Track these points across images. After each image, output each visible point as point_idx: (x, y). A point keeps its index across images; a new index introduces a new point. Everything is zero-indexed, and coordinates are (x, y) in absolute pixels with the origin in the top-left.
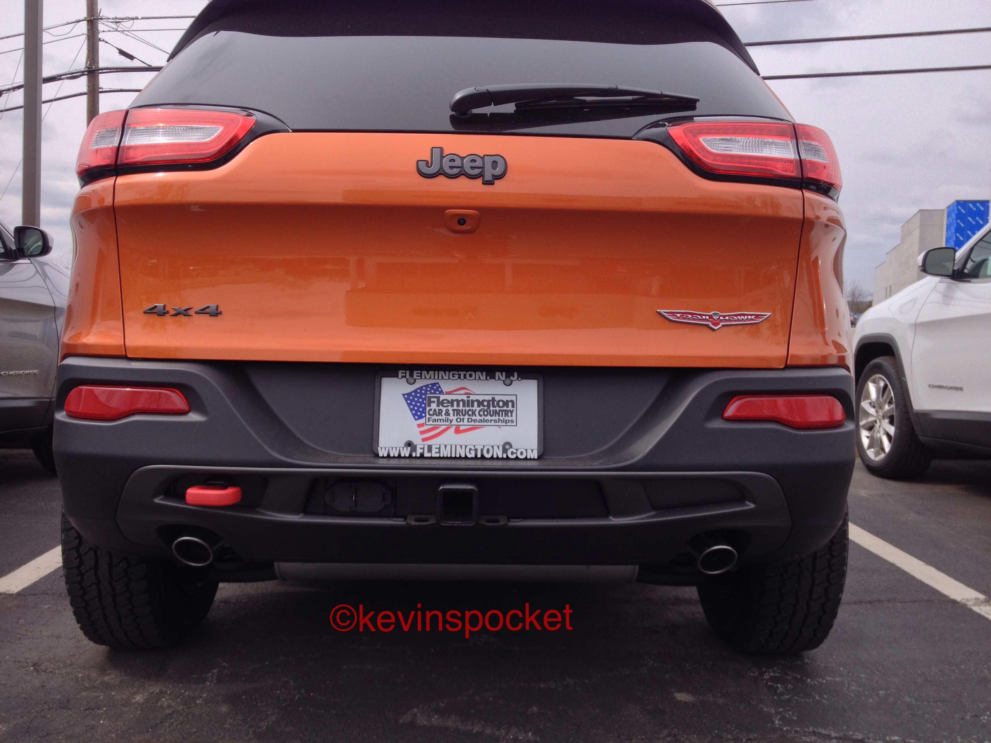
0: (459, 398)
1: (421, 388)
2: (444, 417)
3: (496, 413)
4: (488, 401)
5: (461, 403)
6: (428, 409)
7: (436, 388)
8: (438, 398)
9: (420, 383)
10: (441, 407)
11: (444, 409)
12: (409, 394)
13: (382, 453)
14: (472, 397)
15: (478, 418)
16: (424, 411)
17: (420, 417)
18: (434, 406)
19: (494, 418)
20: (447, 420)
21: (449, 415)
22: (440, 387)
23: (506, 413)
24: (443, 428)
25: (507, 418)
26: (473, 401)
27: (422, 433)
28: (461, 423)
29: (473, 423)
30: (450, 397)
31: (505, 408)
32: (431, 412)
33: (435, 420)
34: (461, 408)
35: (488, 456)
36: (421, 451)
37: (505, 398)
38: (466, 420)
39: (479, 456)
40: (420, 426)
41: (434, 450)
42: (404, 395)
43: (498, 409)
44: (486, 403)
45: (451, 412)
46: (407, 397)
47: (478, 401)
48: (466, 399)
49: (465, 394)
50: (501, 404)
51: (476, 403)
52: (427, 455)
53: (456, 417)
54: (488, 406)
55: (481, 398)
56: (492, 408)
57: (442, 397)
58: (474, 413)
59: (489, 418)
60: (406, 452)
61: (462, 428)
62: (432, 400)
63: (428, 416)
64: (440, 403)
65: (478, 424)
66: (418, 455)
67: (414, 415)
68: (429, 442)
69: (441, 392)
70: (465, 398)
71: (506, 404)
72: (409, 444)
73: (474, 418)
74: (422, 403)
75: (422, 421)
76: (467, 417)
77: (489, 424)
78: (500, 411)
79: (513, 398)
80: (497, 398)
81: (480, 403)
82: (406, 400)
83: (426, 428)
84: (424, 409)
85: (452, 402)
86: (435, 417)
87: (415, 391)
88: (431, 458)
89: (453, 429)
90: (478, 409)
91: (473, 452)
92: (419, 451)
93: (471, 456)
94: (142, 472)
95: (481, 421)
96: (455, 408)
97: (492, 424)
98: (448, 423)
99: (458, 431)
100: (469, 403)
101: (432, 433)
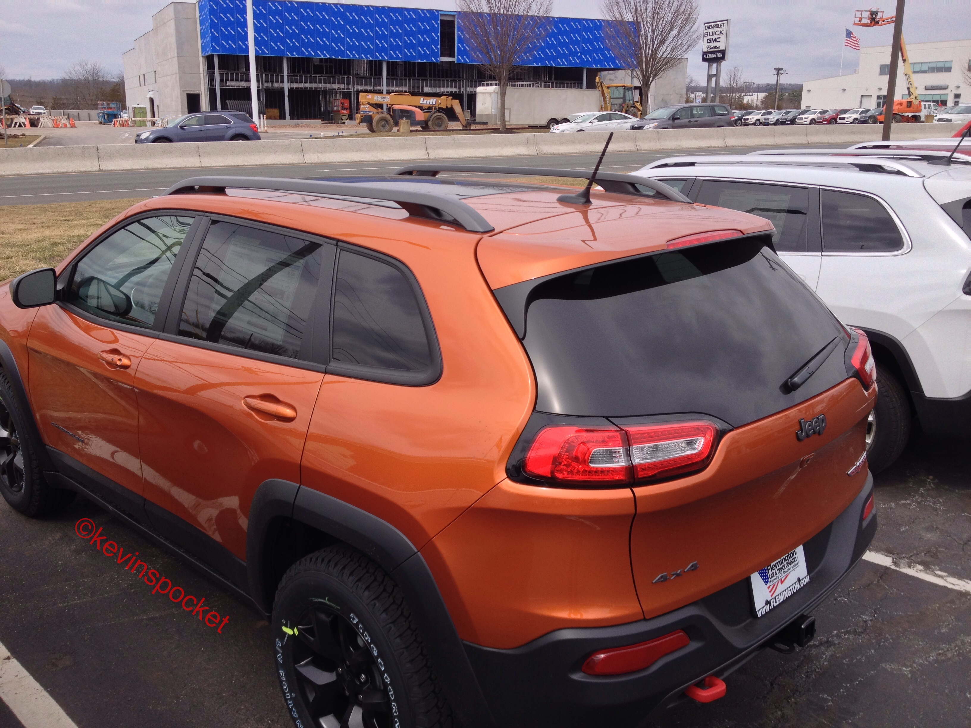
2: (775, 577)
3: (791, 562)
5: (779, 563)
6: (769, 575)
10: (773, 571)
13: (759, 614)
16: (767, 578)
17: (768, 582)
18: (770, 571)
19: (792, 565)
20: (777, 578)
21: (776, 574)
23: (795, 559)
24: (776, 583)
25: (795, 564)
26: (782, 560)
27: (770, 592)
28: (782, 576)
29: (785, 574)
31: (793, 557)
32: (770, 577)
33: (773, 581)
34: (780, 567)
35: (795, 591)
38: (783, 573)
39: (792, 593)
40: (769, 588)
41: (777, 600)
44: (787, 558)
45: (777, 572)
47: (784, 558)
50: (791, 555)
52: (775, 604)
53: (779, 574)
54: (788, 560)
56: (789, 560)
58: (784, 567)
59: (790, 566)
60: (768, 608)
61: (783, 579)
63: (770, 580)
64: (771, 569)
65: (787, 573)
66: (772, 607)
67: (765, 583)
68: (774, 596)
72: (767, 603)
73: (785, 570)
74: (766, 573)
75: (768, 584)
76: (783, 571)
77: (791, 570)
78: (792, 559)
82: (760, 574)
83: (771, 587)
84: (767, 575)
85: (775, 566)
86: (773, 579)
88: (777, 606)
89: (780, 582)
90: (785, 563)
91: (790, 592)
92: (772, 604)
93: (790, 595)
94: (671, 695)
95: (788, 571)
96: (778, 568)
97: (792, 569)
98: (777, 580)
99: (782, 582)
100: (781, 562)
101: (774, 591)
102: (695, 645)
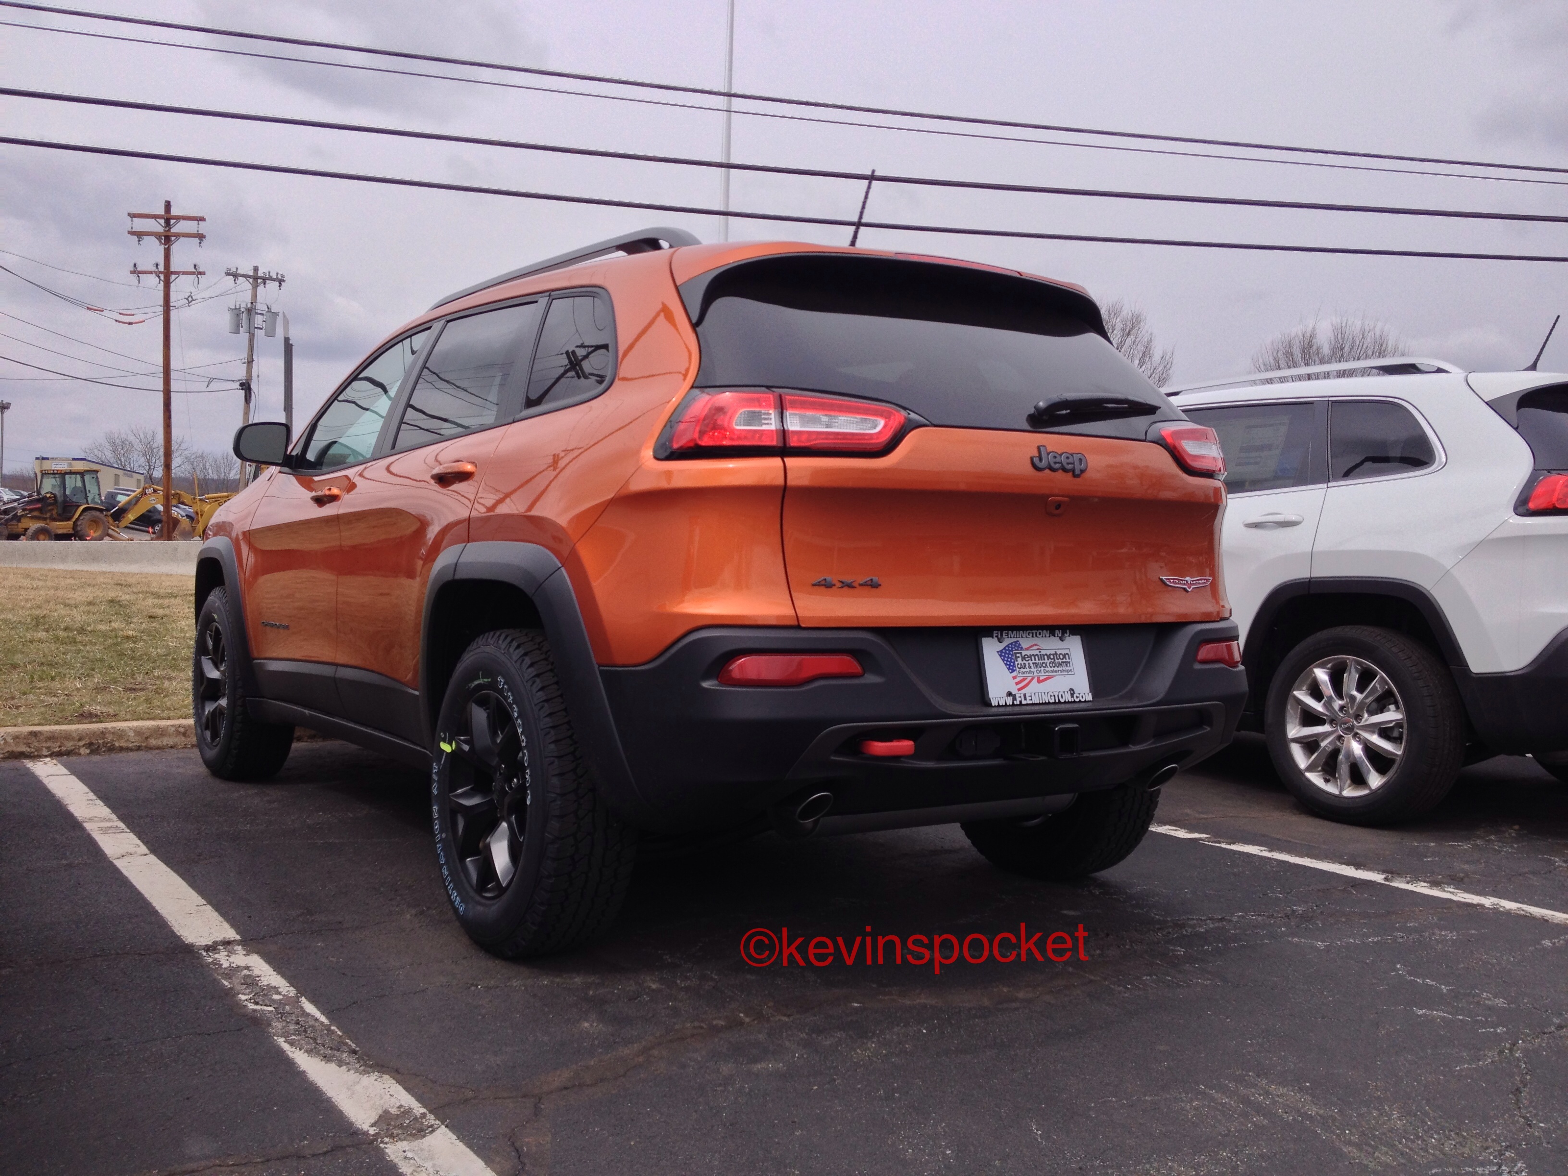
0: (1034, 653)
1: (1008, 646)
2: (1028, 670)
3: (1060, 665)
4: (1053, 655)
5: (1037, 657)
6: (1016, 663)
7: (1017, 645)
8: (1021, 653)
9: (1007, 642)
10: (1024, 662)
11: (1027, 663)
12: (1001, 651)
13: (994, 703)
14: (1043, 652)
15: (1050, 669)
16: (1014, 666)
17: (1013, 671)
18: (1019, 660)
19: (1059, 669)
20: (1030, 672)
21: (1030, 667)
22: (1020, 644)
23: (1067, 663)
24: (1029, 679)
25: (1067, 668)
26: (1044, 655)
27: (1017, 684)
28: (1040, 674)
29: (1047, 674)
30: (1028, 653)
31: (1064, 660)
32: (1019, 666)
33: (1023, 673)
34: (1037, 661)
35: (1062, 700)
36: (1020, 699)
37: (1063, 652)
38: (1042, 671)
39: (1057, 701)
40: (1014, 678)
41: (1028, 698)
42: (998, 652)
43: (1060, 661)
44: (1052, 657)
45: (1032, 665)
46: (1001, 653)
47: (1046, 655)
48: (1039, 654)
49: (1038, 649)
50: (1061, 657)
51: (1046, 657)
52: (1024, 702)
53: (1036, 669)
54: (1054, 658)
55: (1048, 652)
56: (1057, 661)
57: (1024, 653)
58: (1046, 665)
59: (1056, 669)
60: (1009, 701)
61: (1041, 678)
62: (1018, 655)
63: (1018, 669)
64: (1023, 658)
65: (1050, 674)
66: (1018, 703)
67: (1009, 669)
68: (1023, 691)
69: (1022, 649)
70: (1037, 652)
71: (1064, 657)
72: (1009, 694)
73: (1047, 669)
74: (1011, 658)
75: (1014, 674)
76: (1042, 668)
77: (1058, 674)
78: (1063, 662)
79: (1067, 651)
80: (1059, 652)
81: (1049, 657)
82: (1001, 656)
83: (1018, 679)
84: (1014, 662)
85: (1030, 657)
86: (1022, 670)
87: (1004, 648)
88: (1027, 705)
89: (1035, 680)
90: (1049, 662)
91: (1053, 697)
92: (1018, 699)
93: (1052, 701)
94: (832, 731)
95: (1052, 672)
96: (1034, 661)
97: (1060, 673)
98: (1032, 675)
99: (1039, 681)
100: (1042, 657)
101: (1023, 684)
102: (871, 679)
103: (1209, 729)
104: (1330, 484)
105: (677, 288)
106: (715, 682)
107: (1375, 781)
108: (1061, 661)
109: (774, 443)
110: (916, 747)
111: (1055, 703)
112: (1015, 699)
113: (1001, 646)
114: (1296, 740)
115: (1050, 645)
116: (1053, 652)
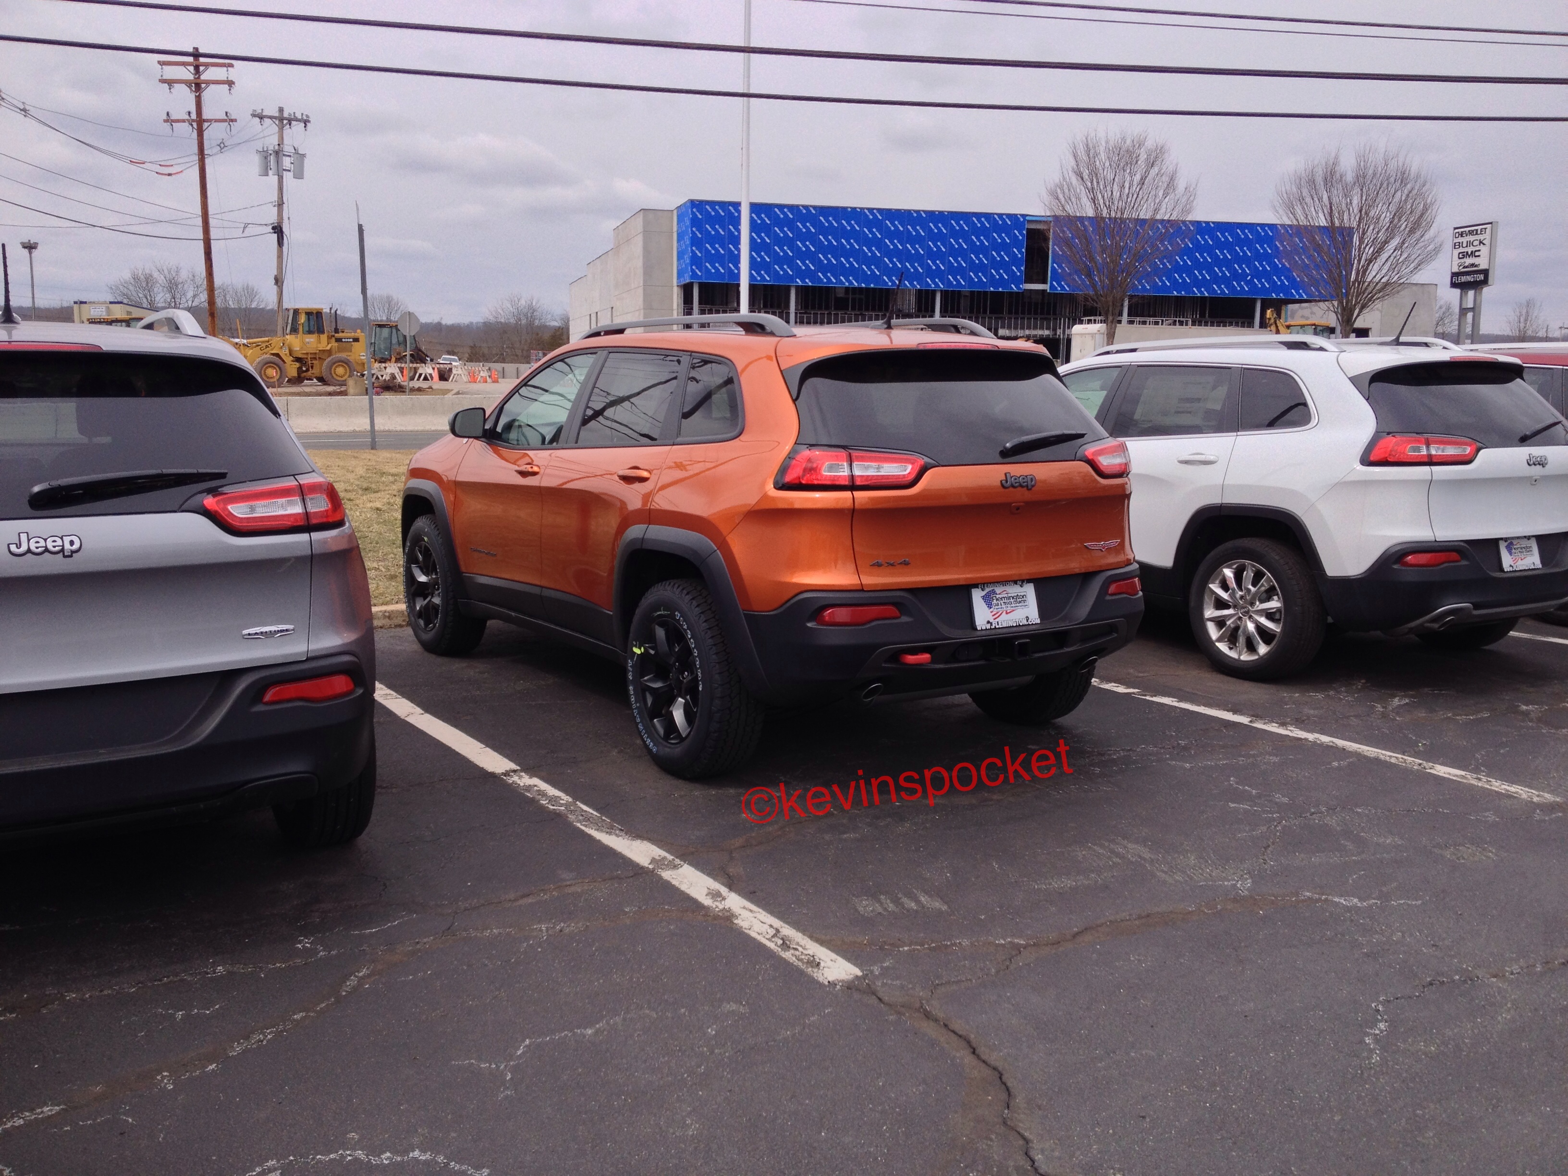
0: (1004, 596)
3: (1020, 602)
4: (1016, 596)
5: (1006, 599)
6: (993, 603)
7: (994, 592)
9: (987, 590)
11: (999, 602)
13: (979, 628)
14: (1010, 595)
15: (1013, 605)
16: (991, 605)
17: (991, 608)
18: (995, 601)
19: (1020, 605)
21: (1002, 605)
23: (1025, 601)
24: (1001, 612)
25: (1025, 604)
27: (993, 616)
28: (1007, 609)
29: (1012, 608)
30: (1000, 596)
31: (1023, 599)
32: (994, 605)
33: (997, 609)
34: (1006, 601)
35: (1021, 624)
37: (1022, 594)
38: (1009, 607)
39: (1018, 625)
40: (992, 612)
41: (1000, 624)
44: (1015, 598)
45: (1002, 603)
46: (983, 597)
50: (1021, 597)
51: (1011, 598)
52: (997, 627)
53: (1005, 606)
55: (1013, 595)
56: (1018, 600)
57: (997, 596)
58: (1011, 603)
59: (1017, 605)
60: (988, 626)
61: (1008, 611)
62: (994, 598)
63: (994, 607)
64: (997, 600)
65: (1014, 608)
66: (994, 627)
67: (988, 607)
68: (997, 620)
69: (996, 594)
70: (1006, 595)
71: (1023, 597)
72: (988, 622)
74: (990, 600)
75: (992, 609)
76: (1009, 605)
77: (1018, 608)
79: (1025, 593)
80: (1019, 594)
82: (983, 600)
83: (994, 613)
84: (991, 603)
85: (1001, 599)
86: (996, 607)
87: (986, 595)
88: (999, 628)
89: (1005, 612)
90: (1013, 601)
91: (1015, 623)
92: (994, 625)
93: (1015, 625)
94: (883, 650)
96: (1004, 601)
97: (1020, 607)
98: (1002, 610)
99: (1007, 613)
100: (1009, 598)
101: (997, 616)
102: (905, 619)
103: (1116, 635)
104: (1239, 433)
105: (781, 371)
106: (815, 623)
107: (1263, 649)
108: (1020, 600)
109: (847, 483)
110: (932, 658)
111: (1016, 626)
112: (991, 624)
113: (983, 593)
114: (1211, 620)
115: (1014, 590)
116: (1016, 594)
